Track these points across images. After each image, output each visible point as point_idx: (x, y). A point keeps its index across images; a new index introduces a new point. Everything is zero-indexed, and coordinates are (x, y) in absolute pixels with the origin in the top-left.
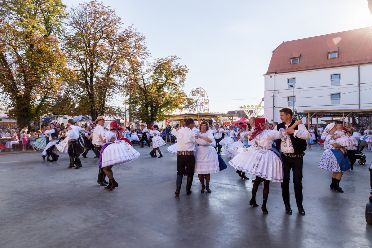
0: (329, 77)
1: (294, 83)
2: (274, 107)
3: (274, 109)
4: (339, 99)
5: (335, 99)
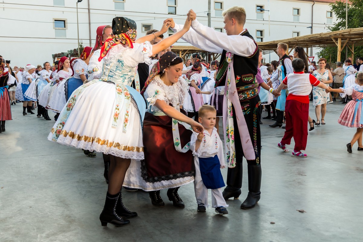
4: (64, 28)
5: (60, 28)
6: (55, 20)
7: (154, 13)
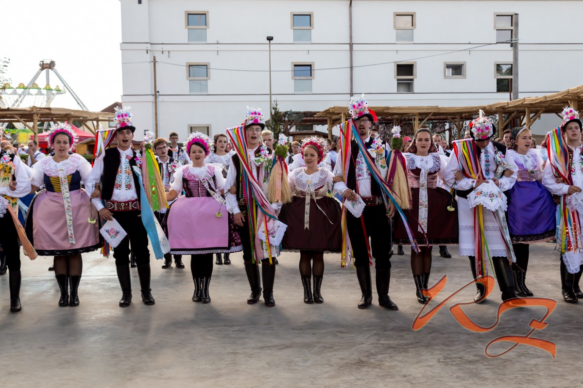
0: (288, 19)
1: (204, 27)
2: (156, 94)
3: (156, 97)
4: (309, 78)
5: (302, 78)
6: (295, 66)
7: (470, 44)
